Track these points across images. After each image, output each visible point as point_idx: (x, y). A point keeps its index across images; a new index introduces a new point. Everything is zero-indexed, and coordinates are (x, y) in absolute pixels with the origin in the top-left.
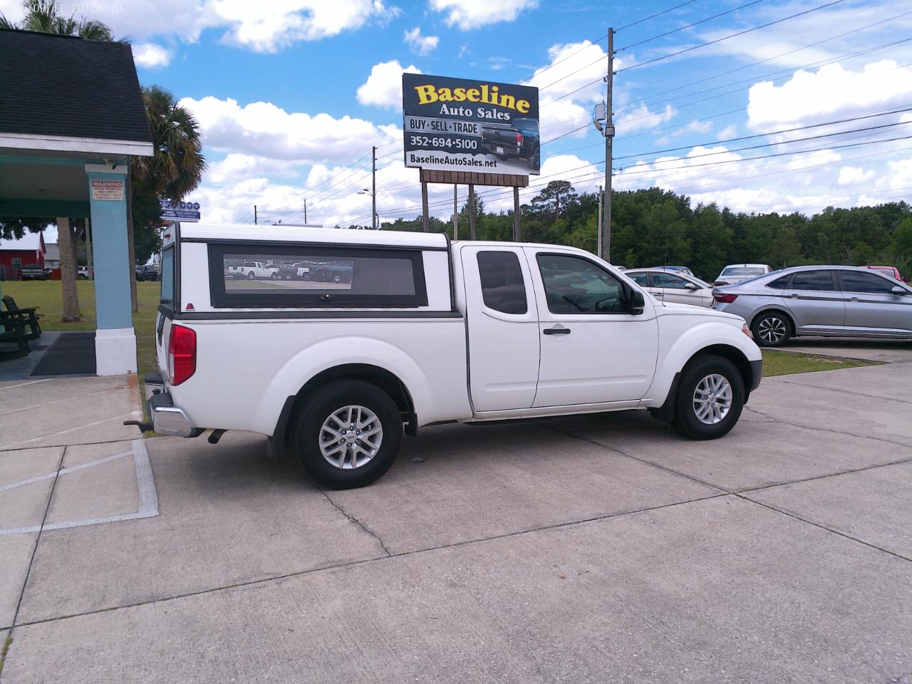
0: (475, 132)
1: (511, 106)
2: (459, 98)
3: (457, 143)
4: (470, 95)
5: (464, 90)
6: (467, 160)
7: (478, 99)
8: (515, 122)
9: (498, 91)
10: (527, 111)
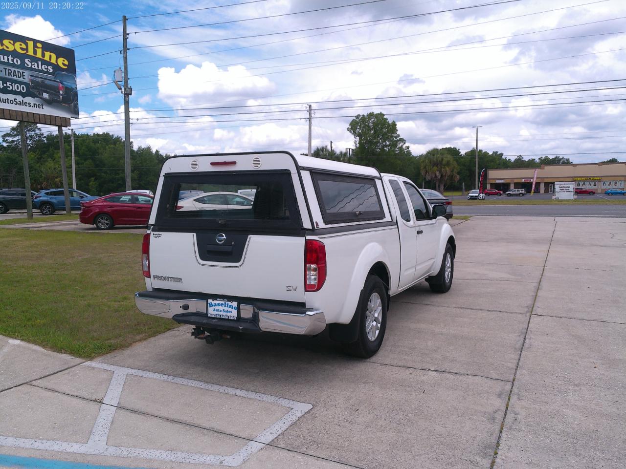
0: (23, 78)
1: (53, 61)
2: (8, 48)
3: (8, 85)
4: (18, 46)
5: (12, 42)
6: (18, 101)
7: (25, 52)
8: (57, 75)
9: (42, 48)
10: (66, 67)
